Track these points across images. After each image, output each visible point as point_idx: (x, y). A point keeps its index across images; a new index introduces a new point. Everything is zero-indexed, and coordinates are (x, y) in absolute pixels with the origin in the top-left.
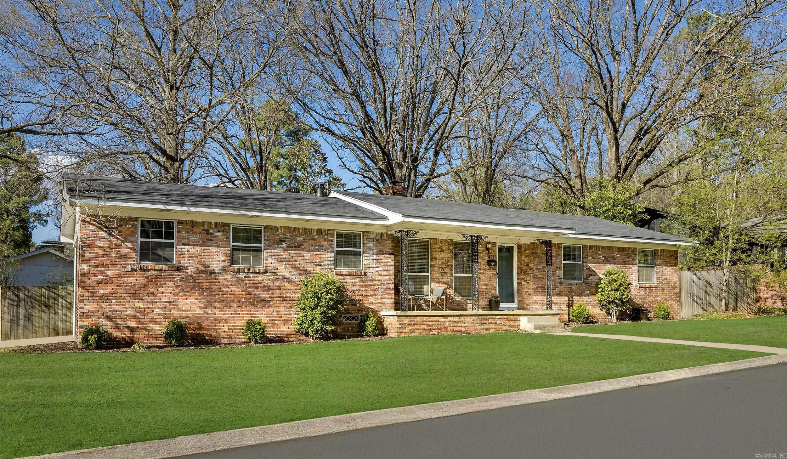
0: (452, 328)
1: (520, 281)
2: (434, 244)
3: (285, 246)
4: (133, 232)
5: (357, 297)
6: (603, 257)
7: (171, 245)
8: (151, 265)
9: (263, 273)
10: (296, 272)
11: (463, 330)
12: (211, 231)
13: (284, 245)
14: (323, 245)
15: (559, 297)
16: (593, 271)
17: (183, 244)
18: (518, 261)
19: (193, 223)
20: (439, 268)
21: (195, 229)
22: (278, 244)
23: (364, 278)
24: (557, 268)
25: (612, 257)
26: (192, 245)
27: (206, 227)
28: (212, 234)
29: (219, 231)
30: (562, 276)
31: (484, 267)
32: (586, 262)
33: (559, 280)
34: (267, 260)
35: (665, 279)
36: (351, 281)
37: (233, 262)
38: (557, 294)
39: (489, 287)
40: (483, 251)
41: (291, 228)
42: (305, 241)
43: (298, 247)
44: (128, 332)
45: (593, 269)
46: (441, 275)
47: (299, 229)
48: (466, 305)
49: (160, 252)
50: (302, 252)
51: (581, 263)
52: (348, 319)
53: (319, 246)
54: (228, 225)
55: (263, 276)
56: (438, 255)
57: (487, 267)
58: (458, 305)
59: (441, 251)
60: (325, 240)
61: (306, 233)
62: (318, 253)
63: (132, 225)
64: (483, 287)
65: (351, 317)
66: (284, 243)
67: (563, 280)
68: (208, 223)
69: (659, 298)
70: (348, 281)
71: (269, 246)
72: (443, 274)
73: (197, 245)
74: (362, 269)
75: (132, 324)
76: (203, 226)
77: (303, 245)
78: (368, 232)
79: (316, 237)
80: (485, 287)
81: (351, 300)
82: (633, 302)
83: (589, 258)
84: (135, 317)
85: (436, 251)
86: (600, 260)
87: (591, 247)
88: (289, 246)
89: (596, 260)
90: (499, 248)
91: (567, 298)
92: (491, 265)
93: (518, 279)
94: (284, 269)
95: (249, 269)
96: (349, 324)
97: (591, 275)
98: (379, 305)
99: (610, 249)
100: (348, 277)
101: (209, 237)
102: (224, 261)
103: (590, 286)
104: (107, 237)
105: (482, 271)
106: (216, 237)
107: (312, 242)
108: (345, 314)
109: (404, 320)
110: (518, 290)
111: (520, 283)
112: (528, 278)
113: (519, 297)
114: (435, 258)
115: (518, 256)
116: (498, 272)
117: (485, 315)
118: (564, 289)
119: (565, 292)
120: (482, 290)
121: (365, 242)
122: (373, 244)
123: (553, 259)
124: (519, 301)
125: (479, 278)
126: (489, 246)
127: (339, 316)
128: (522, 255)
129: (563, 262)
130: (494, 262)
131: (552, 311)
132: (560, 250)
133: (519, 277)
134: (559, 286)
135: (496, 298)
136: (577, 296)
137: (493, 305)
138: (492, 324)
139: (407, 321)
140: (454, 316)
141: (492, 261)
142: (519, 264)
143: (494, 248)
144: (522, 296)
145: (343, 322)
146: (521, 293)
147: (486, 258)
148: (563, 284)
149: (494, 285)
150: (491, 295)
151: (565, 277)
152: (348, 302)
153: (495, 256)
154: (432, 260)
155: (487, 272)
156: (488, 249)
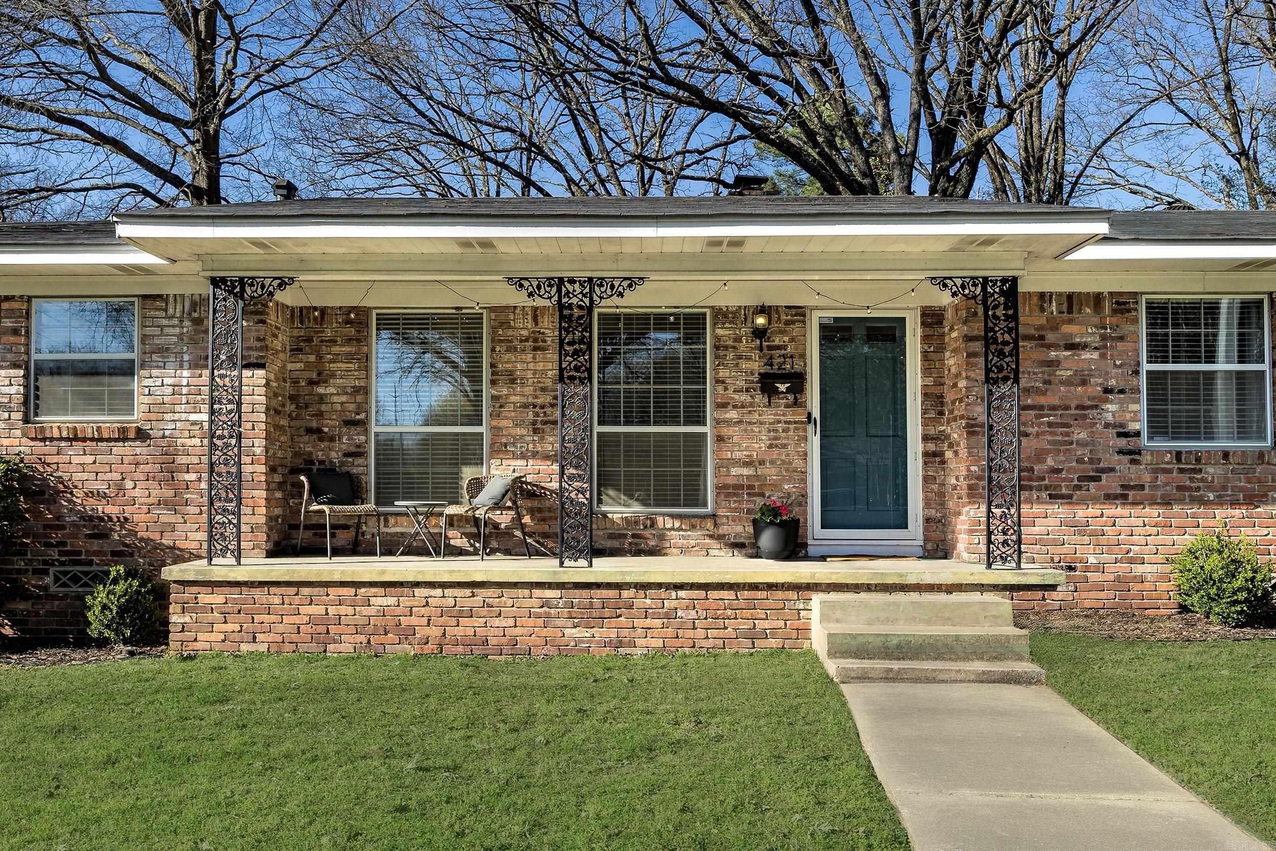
0: (435, 632)
1: (931, 447)
2: (505, 324)
5: (112, 511)
11: (492, 641)
15: (1119, 511)
18: (927, 371)
20: (525, 406)
23: (139, 448)
24: (1108, 391)
30: (1141, 425)
31: (744, 398)
33: (1122, 443)
36: (89, 459)
38: (1109, 497)
40: (738, 339)
46: (536, 431)
51: (1266, 367)
52: (74, 580)
56: (523, 364)
57: (760, 398)
58: (611, 536)
59: (535, 349)
64: (734, 471)
65: (86, 573)
67: (1144, 441)
70: (76, 460)
72: (543, 426)
74: (137, 416)
78: (160, 296)
80: (746, 471)
81: (90, 519)
85: (511, 349)
90: (823, 327)
92: (776, 391)
93: (926, 438)
100: (77, 445)
105: (733, 415)
108: (62, 564)
109: (205, 598)
110: (926, 479)
111: (935, 454)
112: (956, 433)
113: (927, 504)
114: (511, 373)
115: (925, 356)
116: (816, 414)
117: (609, 586)
118: (1147, 478)
119: (1154, 487)
120: (730, 481)
121: (148, 331)
122: (180, 336)
123: (1086, 355)
124: (927, 520)
125: (720, 439)
126: (761, 321)
127: (36, 572)
128: (941, 349)
129: (1146, 367)
130: (797, 381)
131: (1005, 575)
132: (1136, 321)
133: (932, 431)
134: (1122, 464)
135: (775, 511)
136: (1234, 504)
137: (767, 539)
138: (648, 622)
139: (217, 598)
140: (444, 585)
141: (783, 378)
142: (930, 381)
143: (795, 330)
144: (943, 504)
145: (53, 589)
146: (942, 495)
147: (756, 366)
148: (1147, 458)
149: (797, 463)
150: (775, 498)
151: (1157, 428)
152: (74, 525)
153: (803, 356)
154: (493, 383)
155: (755, 417)
156: (759, 333)
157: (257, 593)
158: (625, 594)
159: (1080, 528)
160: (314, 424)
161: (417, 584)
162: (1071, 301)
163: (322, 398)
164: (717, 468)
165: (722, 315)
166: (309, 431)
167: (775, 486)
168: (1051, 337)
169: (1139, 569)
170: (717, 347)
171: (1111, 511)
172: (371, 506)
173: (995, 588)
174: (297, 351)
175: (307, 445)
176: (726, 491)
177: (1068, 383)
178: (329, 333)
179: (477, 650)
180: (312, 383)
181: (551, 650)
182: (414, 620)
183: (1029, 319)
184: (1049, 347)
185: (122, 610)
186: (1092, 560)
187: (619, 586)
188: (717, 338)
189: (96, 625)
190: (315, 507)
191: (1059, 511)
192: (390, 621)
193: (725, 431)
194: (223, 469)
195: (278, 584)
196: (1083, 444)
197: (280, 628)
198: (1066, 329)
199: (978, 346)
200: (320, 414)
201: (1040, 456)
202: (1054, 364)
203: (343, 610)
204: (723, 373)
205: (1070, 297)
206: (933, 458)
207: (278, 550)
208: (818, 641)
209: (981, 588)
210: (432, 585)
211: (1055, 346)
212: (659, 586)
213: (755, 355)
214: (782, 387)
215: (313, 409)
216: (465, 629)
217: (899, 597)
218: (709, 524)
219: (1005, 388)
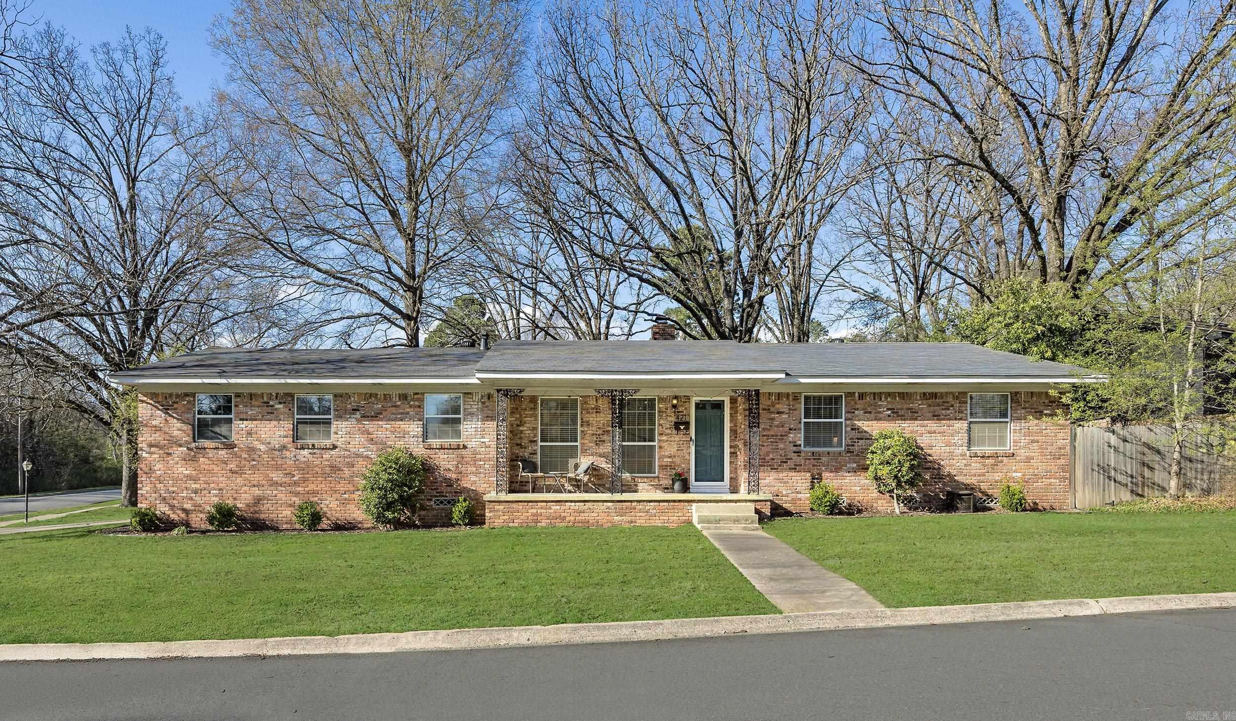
0: (572, 518)
1: (733, 450)
2: (586, 403)
3: (359, 417)
4: (188, 409)
5: (454, 476)
6: (888, 409)
7: (229, 421)
8: (207, 443)
9: (331, 449)
10: (372, 446)
12: (271, 403)
13: (358, 415)
14: (408, 413)
15: (793, 474)
16: (865, 432)
17: (241, 420)
18: (731, 421)
19: (251, 396)
20: (593, 435)
21: (254, 402)
22: (351, 414)
23: (464, 452)
24: (790, 429)
25: (908, 409)
26: (250, 420)
27: (265, 399)
28: (272, 406)
29: (280, 403)
30: (802, 442)
31: (669, 431)
32: (849, 419)
33: (795, 449)
34: (336, 433)
35: (1033, 441)
36: (446, 456)
37: (296, 437)
38: (790, 469)
39: (677, 460)
40: (667, 408)
41: (366, 394)
42: (384, 408)
43: (375, 417)
44: (183, 515)
45: (865, 429)
46: (597, 445)
47: (376, 395)
48: (636, 485)
49: (217, 429)
50: (380, 423)
51: (843, 420)
52: (442, 503)
53: (402, 413)
54: (292, 395)
55: (332, 452)
56: (592, 418)
57: (674, 432)
59: (597, 412)
60: (411, 407)
61: (385, 399)
62: (401, 423)
63: (188, 402)
64: (665, 460)
65: (450, 500)
66: (358, 413)
67: (802, 448)
68: (268, 394)
69: (1019, 475)
70: (441, 457)
71: (339, 417)
72: (599, 442)
73: (256, 420)
74: (461, 441)
75: (188, 506)
76: (263, 397)
77: (381, 414)
78: (470, 393)
79: (399, 403)
80: (669, 460)
81: (446, 480)
82: (955, 481)
83: (857, 412)
84: (191, 499)
85: (588, 413)
86: (881, 416)
87: (862, 396)
88: (363, 416)
89: (872, 415)
90: (696, 404)
91: (809, 474)
92: (680, 429)
93: (731, 447)
94: (358, 443)
95: (313, 445)
96: (443, 509)
97: (862, 439)
98: (485, 485)
99: (903, 396)
100: (442, 451)
101: (269, 410)
102: (286, 437)
103: (857, 455)
104: (163, 415)
105: (665, 438)
106: (276, 409)
107: (394, 410)
108: (436, 496)
109: (497, 507)
110: (730, 462)
111: (734, 453)
112: (741, 446)
113: (731, 473)
114: (588, 422)
115: (731, 414)
116: (693, 438)
117: (628, 501)
118: (803, 461)
119: (805, 465)
120: (664, 464)
121: (467, 407)
122: (478, 409)
123: (784, 416)
124: (731, 478)
125: (660, 447)
126: (675, 402)
127: (428, 500)
128: (736, 412)
129: (804, 420)
130: (687, 424)
131: (753, 496)
132: (800, 403)
133: (733, 444)
134: (794, 456)
135: (680, 475)
136: (831, 472)
137: (677, 486)
138: (641, 514)
139: (501, 507)
140: (575, 502)
141: (682, 424)
142: (732, 425)
143: (687, 405)
144: (736, 472)
145: (434, 506)
146: (736, 469)
147: (673, 419)
148: (803, 454)
149: (687, 457)
150: (679, 470)
151: (807, 442)
152: (441, 482)
153: (689, 415)
154: (582, 425)
155: (672, 439)
156: (674, 406)
157: (514, 505)
158: (634, 504)
159: (780, 480)
160: (519, 442)
161: (566, 501)
162: (779, 396)
163: (521, 432)
164: (659, 459)
165: (661, 400)
166: (517, 445)
167: (679, 466)
168: (772, 409)
169: (799, 496)
170: (659, 412)
171: (790, 474)
172: (540, 474)
173: (751, 501)
174: (512, 413)
175: (516, 450)
176: (663, 467)
177: (777, 426)
178: (524, 406)
179: (586, 525)
180: (518, 426)
181: (610, 525)
182: (565, 514)
183: (764, 402)
184: (771, 413)
185: (465, 513)
186: (784, 492)
187: (631, 501)
188: (659, 408)
189: (456, 516)
190: (523, 474)
191: (773, 475)
192: (558, 515)
193: (663, 444)
194: (501, 460)
195: (521, 501)
196: (782, 449)
197: (522, 517)
198: (777, 406)
199: (747, 413)
200: (521, 438)
201: (768, 454)
202: (773, 419)
203: (542, 511)
204: (662, 422)
205: (779, 394)
206: (733, 454)
207: (512, 491)
208: (695, 521)
209: (746, 501)
210: (571, 501)
211: (774, 412)
212: (644, 501)
213: (673, 415)
214: (682, 427)
215: (518, 436)
216: (581, 517)
217: (720, 504)
218: (656, 480)
219: (755, 429)
